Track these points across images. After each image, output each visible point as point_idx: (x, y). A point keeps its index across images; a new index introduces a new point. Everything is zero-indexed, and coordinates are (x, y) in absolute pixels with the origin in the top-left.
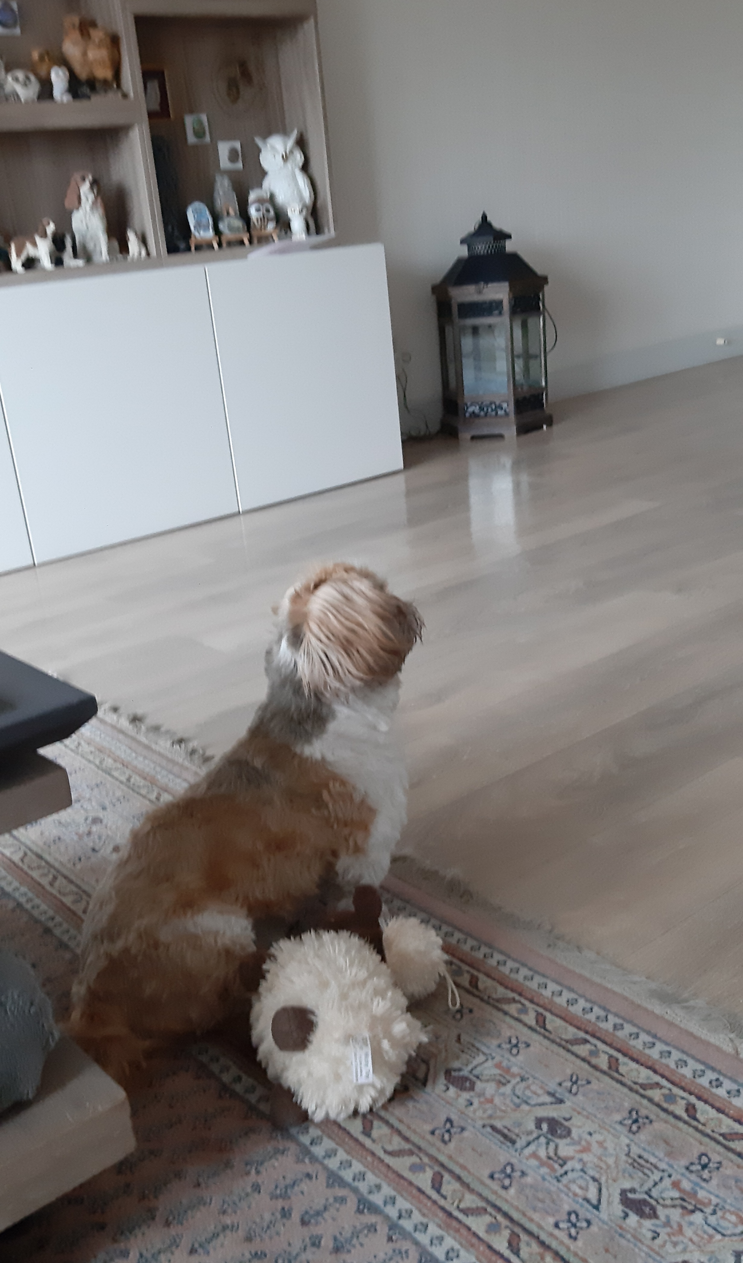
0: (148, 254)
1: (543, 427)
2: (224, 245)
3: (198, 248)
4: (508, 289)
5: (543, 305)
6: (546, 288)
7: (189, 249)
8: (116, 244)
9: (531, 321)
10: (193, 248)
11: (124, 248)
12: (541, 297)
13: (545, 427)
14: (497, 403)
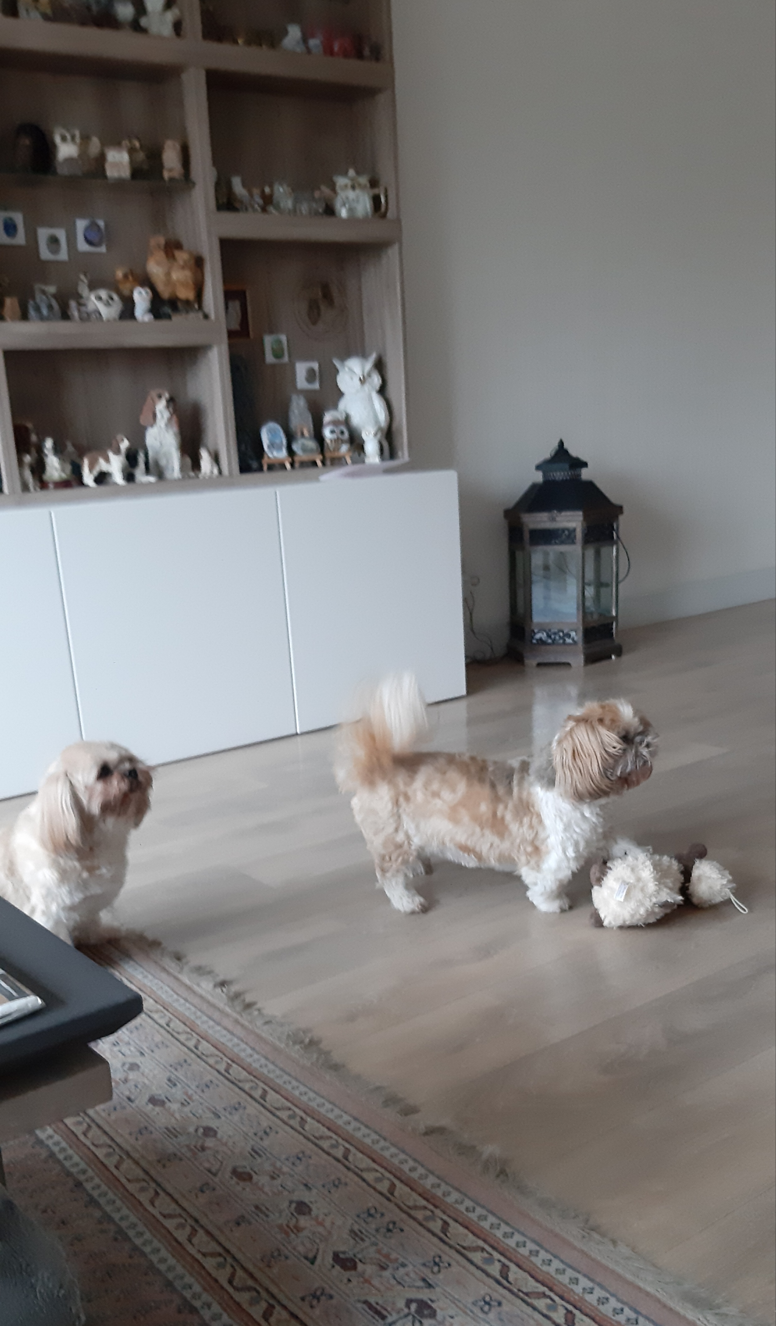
0: (220, 472)
1: (611, 657)
2: (297, 465)
3: (271, 467)
4: (581, 518)
5: (618, 537)
6: (621, 518)
7: (260, 469)
8: (188, 461)
9: (604, 550)
10: (265, 468)
11: (196, 465)
12: (615, 527)
13: (613, 657)
14: (565, 631)
